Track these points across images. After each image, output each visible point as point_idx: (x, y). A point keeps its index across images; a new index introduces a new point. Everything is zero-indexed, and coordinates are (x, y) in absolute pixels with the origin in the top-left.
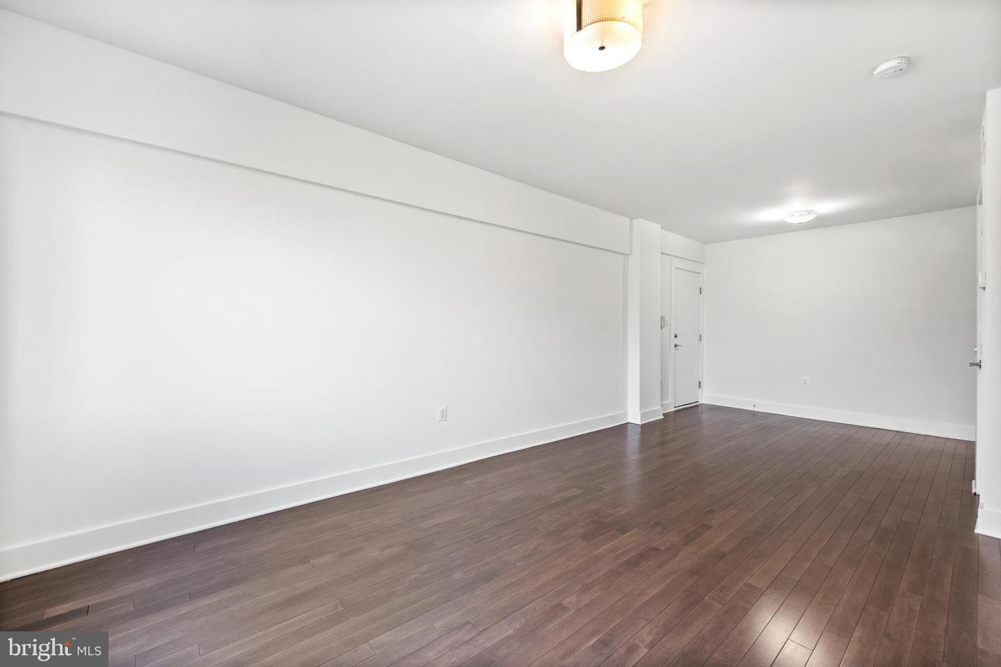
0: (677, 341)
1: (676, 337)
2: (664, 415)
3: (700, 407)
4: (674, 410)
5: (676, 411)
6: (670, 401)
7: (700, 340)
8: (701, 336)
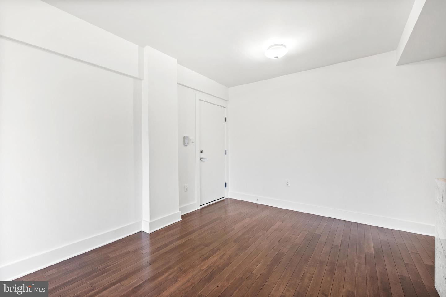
0: (203, 155)
1: (202, 152)
2: (182, 217)
3: (226, 201)
4: (200, 208)
5: (201, 209)
6: (196, 202)
7: (226, 154)
8: (226, 151)
